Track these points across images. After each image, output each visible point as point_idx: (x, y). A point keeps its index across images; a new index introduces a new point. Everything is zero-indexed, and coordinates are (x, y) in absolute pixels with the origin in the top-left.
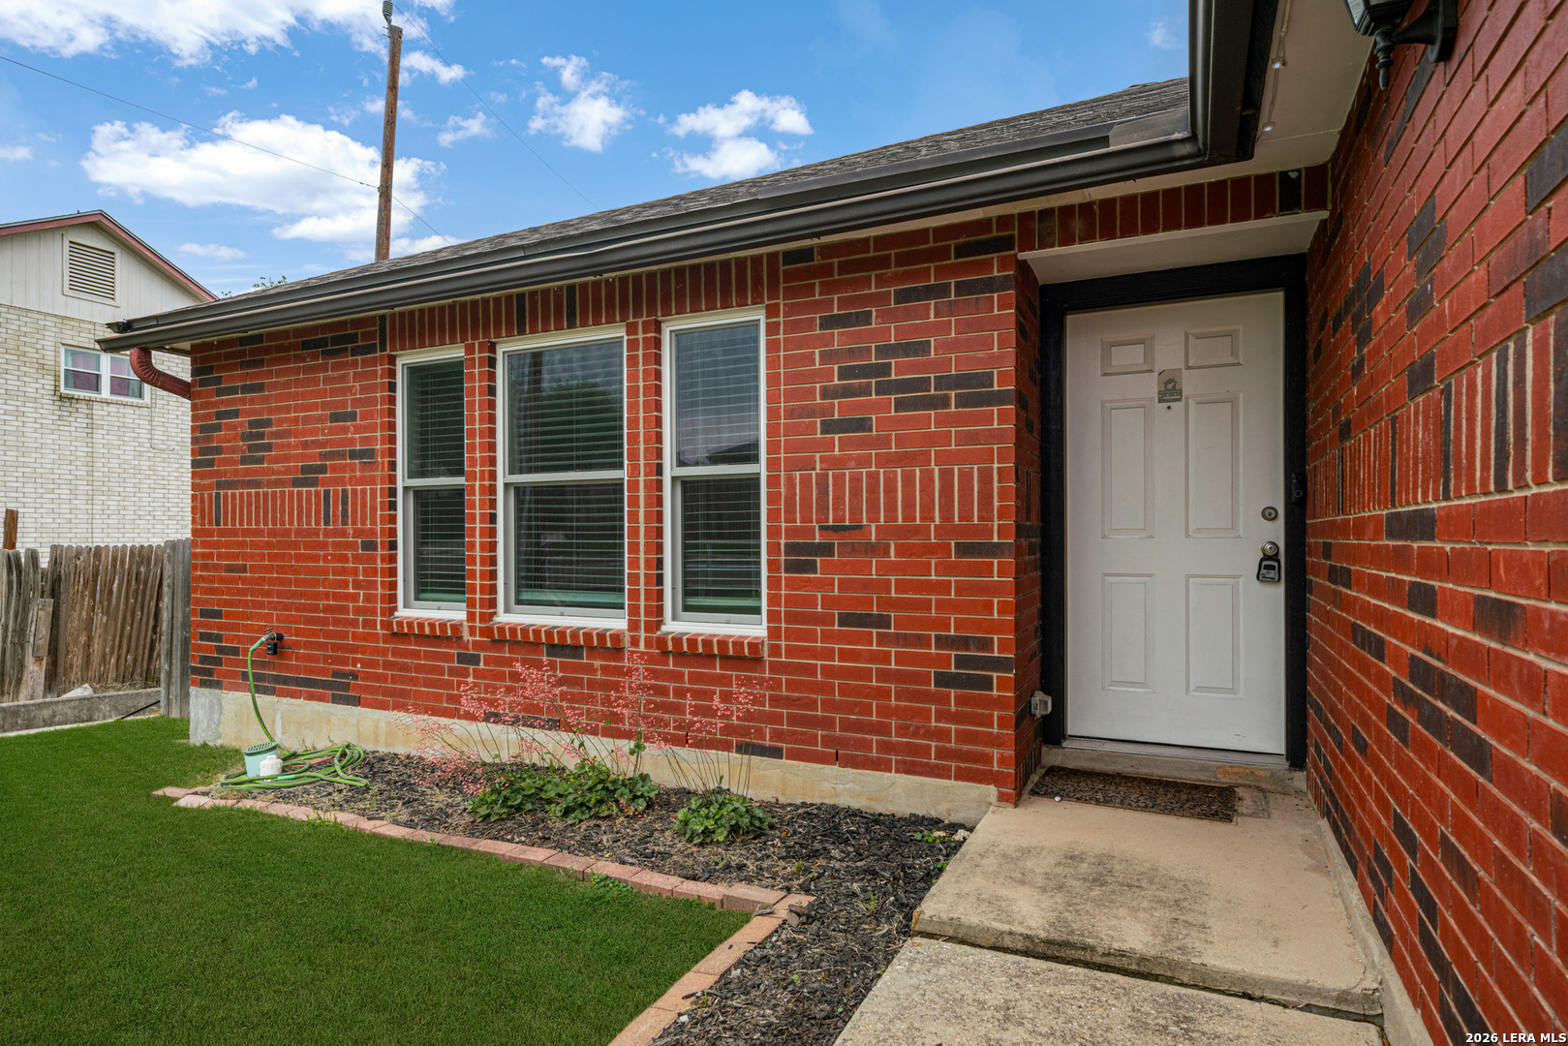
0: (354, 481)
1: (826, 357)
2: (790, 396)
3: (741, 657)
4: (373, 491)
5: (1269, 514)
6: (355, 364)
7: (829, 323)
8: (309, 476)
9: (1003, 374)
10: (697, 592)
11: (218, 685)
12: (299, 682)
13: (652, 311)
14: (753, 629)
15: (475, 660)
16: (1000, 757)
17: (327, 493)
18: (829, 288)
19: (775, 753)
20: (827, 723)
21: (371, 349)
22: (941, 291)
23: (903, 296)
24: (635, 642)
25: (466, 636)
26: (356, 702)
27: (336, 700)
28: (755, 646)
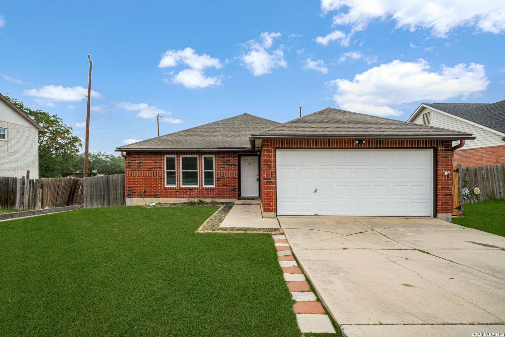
0: (158, 170)
1: (221, 161)
2: (217, 164)
3: (212, 189)
4: (162, 172)
5: (257, 175)
6: (158, 156)
7: (221, 158)
8: (150, 169)
9: (237, 164)
10: (206, 183)
11: (132, 197)
12: (148, 196)
13: (202, 154)
14: (214, 186)
15: (178, 191)
16: (237, 196)
17: (153, 172)
18: (221, 155)
19: (216, 198)
20: (221, 195)
21: (161, 154)
22: (232, 156)
23: (228, 156)
24: (200, 188)
25: (177, 189)
26: (159, 198)
27: (155, 198)
28: (214, 188)
